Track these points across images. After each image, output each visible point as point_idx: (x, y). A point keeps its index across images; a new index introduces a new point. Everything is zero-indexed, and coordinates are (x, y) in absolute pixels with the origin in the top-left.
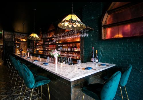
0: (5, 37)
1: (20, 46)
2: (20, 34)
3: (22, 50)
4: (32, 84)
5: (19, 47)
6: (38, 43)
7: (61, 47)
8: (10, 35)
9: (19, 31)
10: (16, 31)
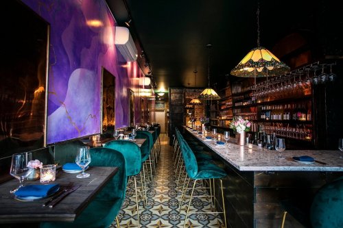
0: (172, 98)
1: (193, 113)
2: (193, 90)
3: (195, 120)
4: (194, 172)
5: (193, 115)
6: (224, 104)
7: (269, 111)
8: (178, 93)
9: (190, 86)
10: (187, 85)
